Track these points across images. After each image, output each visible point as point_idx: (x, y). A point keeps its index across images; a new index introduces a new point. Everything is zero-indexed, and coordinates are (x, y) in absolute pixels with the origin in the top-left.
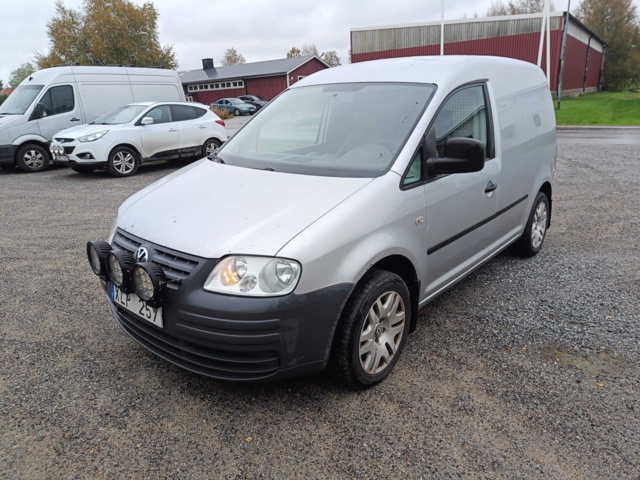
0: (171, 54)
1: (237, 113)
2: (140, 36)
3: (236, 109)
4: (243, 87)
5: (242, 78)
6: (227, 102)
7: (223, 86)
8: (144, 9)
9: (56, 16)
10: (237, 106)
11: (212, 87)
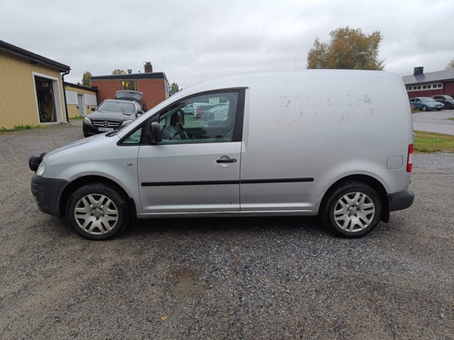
0: (382, 66)
1: (424, 109)
2: (362, 56)
3: (424, 106)
4: (442, 88)
5: (442, 81)
6: (418, 100)
7: (424, 87)
8: (372, 37)
9: (312, 48)
10: (426, 104)
11: (415, 88)
